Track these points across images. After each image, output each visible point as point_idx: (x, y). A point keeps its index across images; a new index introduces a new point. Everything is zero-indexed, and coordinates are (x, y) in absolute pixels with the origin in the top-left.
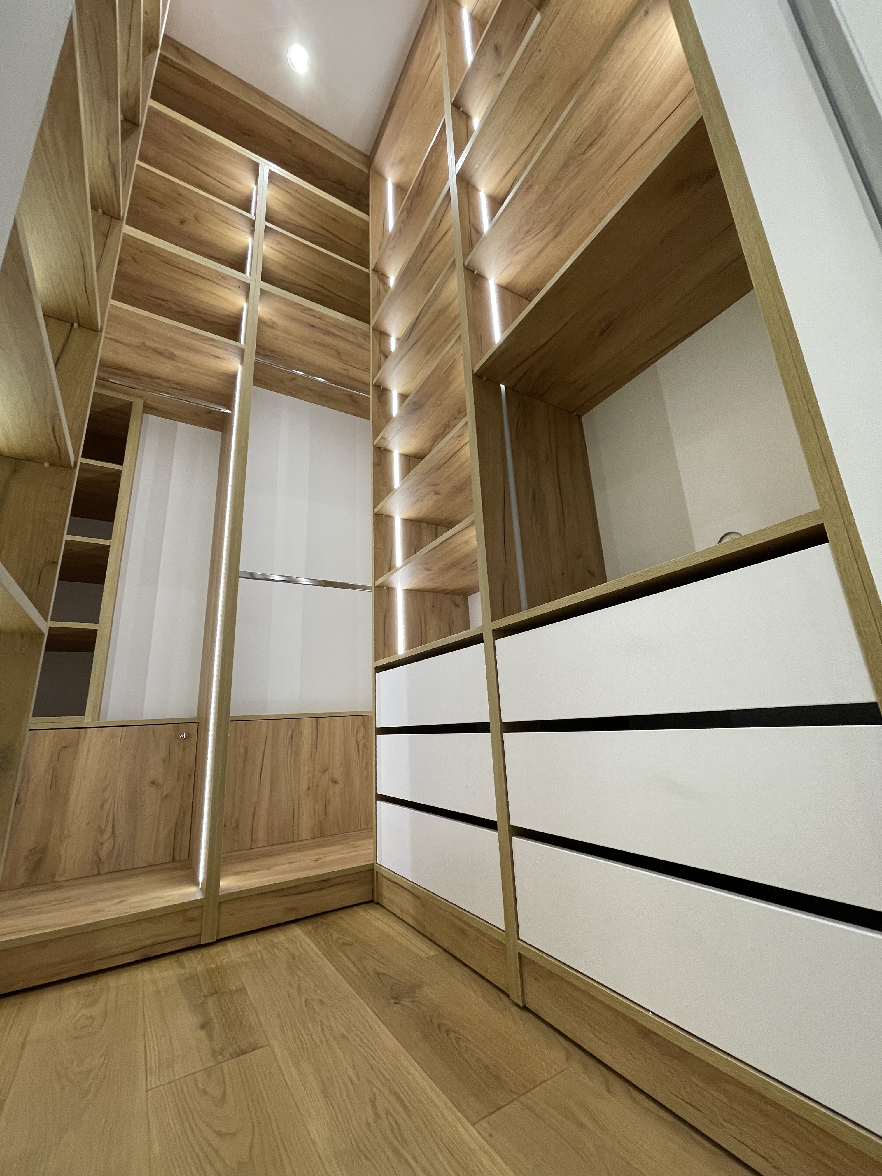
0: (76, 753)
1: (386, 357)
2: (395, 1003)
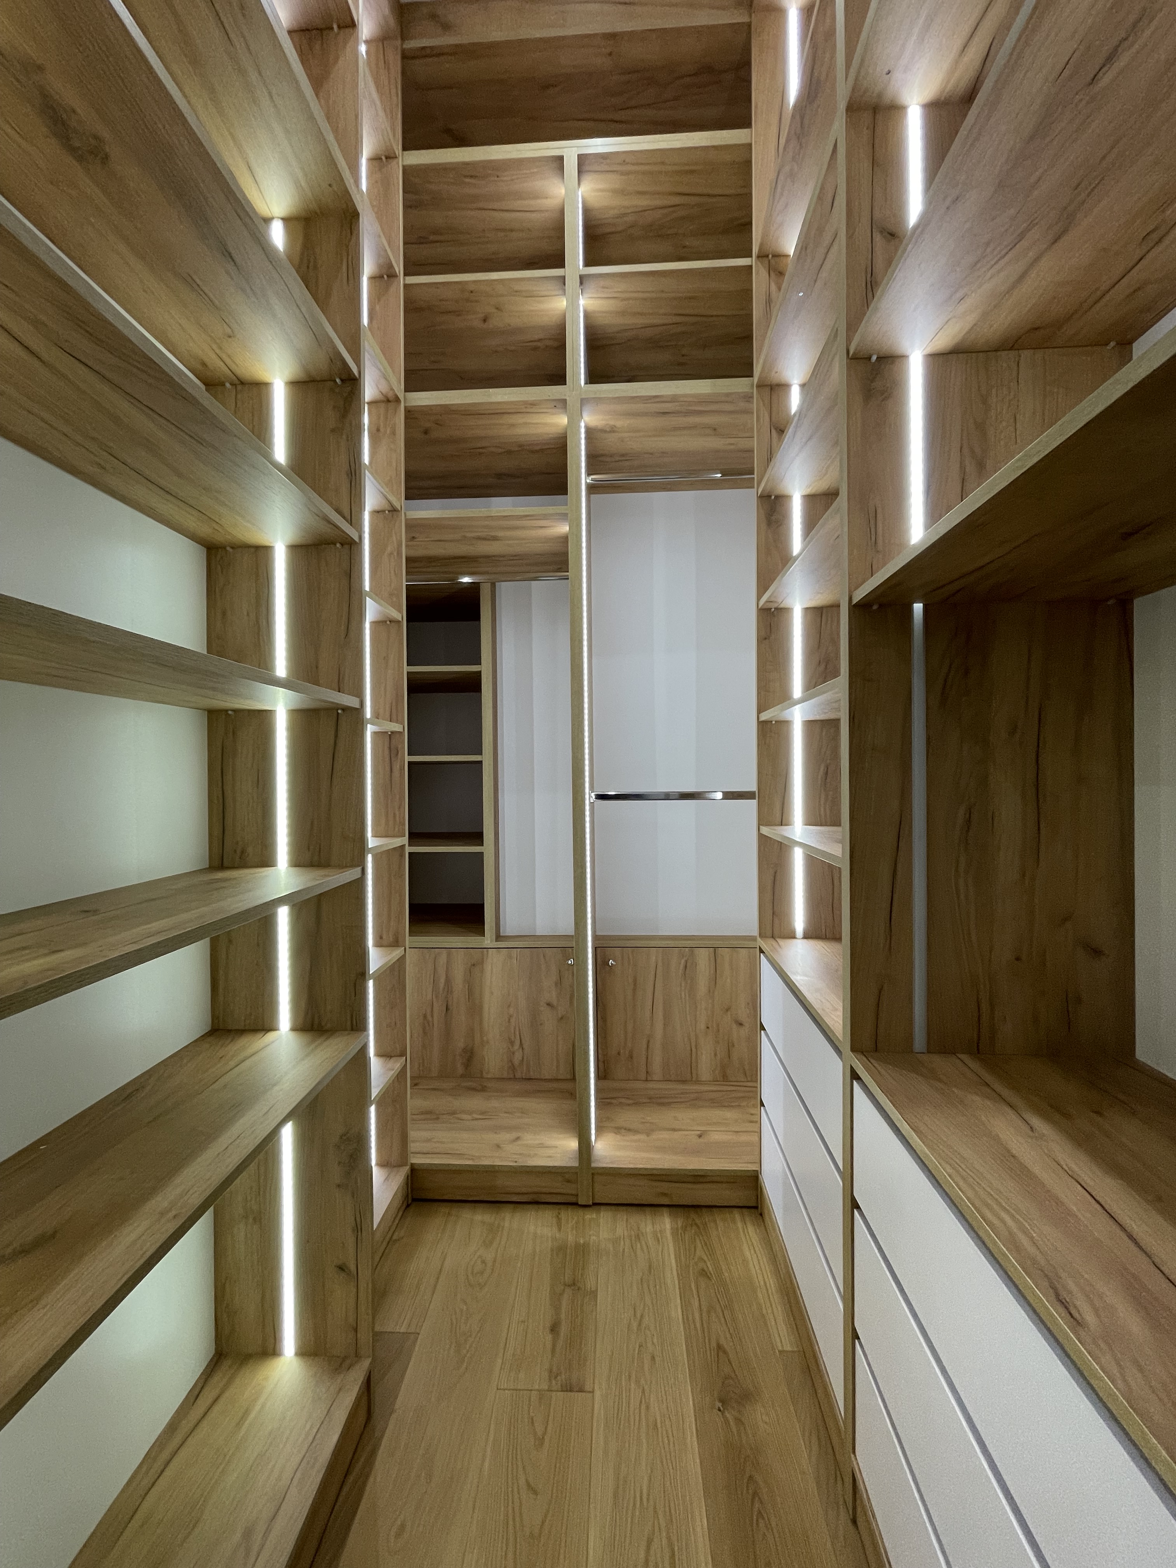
0: (482, 971)
1: (781, 431)
2: (720, 1410)
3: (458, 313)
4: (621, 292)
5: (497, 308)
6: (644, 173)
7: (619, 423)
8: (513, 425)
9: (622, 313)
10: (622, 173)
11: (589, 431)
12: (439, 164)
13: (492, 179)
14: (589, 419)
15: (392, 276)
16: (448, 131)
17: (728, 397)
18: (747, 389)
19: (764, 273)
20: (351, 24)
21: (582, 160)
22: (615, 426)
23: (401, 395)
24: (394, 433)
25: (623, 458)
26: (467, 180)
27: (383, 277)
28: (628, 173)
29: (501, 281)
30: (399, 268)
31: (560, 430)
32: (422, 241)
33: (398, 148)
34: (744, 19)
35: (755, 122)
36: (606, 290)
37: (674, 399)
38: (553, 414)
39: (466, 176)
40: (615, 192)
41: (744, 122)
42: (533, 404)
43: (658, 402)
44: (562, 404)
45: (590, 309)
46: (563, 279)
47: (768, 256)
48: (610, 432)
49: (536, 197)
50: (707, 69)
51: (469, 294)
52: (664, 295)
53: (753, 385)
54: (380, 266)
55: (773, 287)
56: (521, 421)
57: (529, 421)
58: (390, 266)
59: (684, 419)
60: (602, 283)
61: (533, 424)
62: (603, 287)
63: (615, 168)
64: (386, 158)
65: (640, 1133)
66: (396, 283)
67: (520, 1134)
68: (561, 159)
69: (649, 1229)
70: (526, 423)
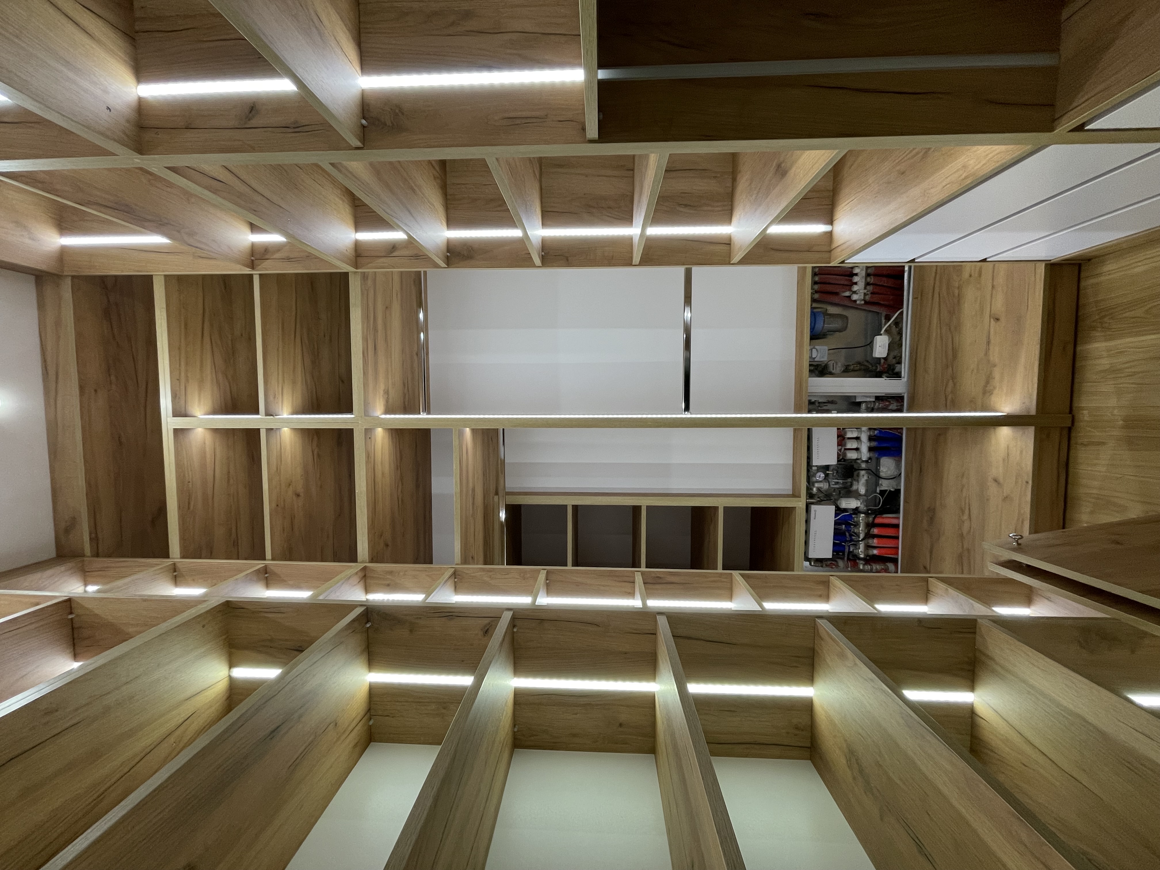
3: (292, 518)
4: (278, 383)
5: (290, 485)
6: (187, 364)
7: (382, 387)
8: (383, 474)
9: (294, 382)
10: (187, 380)
11: (387, 411)
12: (180, 529)
13: (190, 486)
14: (379, 412)
15: (265, 570)
16: (153, 522)
17: (365, 293)
18: (359, 278)
19: (266, 264)
20: (69, 604)
21: (177, 413)
22: (384, 390)
23: (360, 566)
24: (391, 573)
25: (406, 385)
26: (192, 507)
27: (267, 577)
28: (187, 377)
29: (270, 480)
30: (259, 564)
31: (387, 435)
32: (236, 544)
33: (167, 562)
34: (69, 281)
35: (147, 272)
36: (277, 396)
37: (365, 339)
38: (376, 441)
39: (189, 508)
40: (201, 389)
41: (148, 280)
42: (368, 456)
43: (367, 352)
44: (368, 432)
45: (290, 410)
46: (269, 430)
47: (253, 260)
48: (388, 394)
49: (205, 453)
50: (107, 313)
51: (278, 508)
52: (280, 349)
53: (355, 272)
54: (259, 580)
55: (277, 256)
56: (380, 467)
57: (380, 460)
58: (258, 571)
59: (379, 332)
60: (271, 398)
61: (382, 458)
62: (275, 398)
63: (183, 387)
64: (175, 571)
65: (991, 373)
66: (271, 567)
67: (990, 479)
68: (176, 431)
69: (1105, 363)
70: (382, 463)
